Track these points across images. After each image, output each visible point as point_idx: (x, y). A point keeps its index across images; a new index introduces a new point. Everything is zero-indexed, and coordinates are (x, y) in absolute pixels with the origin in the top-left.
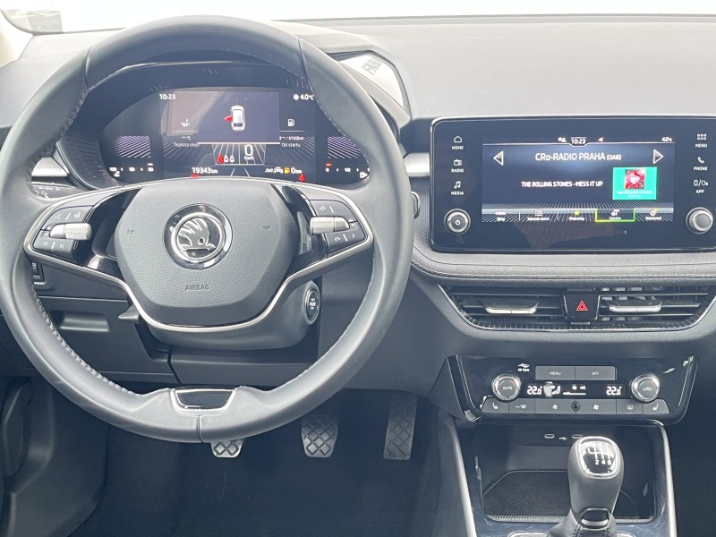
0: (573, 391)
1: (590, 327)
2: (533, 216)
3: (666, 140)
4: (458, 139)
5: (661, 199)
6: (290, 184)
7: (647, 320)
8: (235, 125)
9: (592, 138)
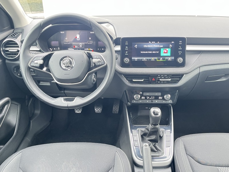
0: (151, 98)
1: (155, 84)
2: (143, 59)
3: (173, 42)
4: (127, 42)
5: (171, 56)
6: (88, 52)
7: (168, 82)
8: (78, 39)
9: (156, 42)
